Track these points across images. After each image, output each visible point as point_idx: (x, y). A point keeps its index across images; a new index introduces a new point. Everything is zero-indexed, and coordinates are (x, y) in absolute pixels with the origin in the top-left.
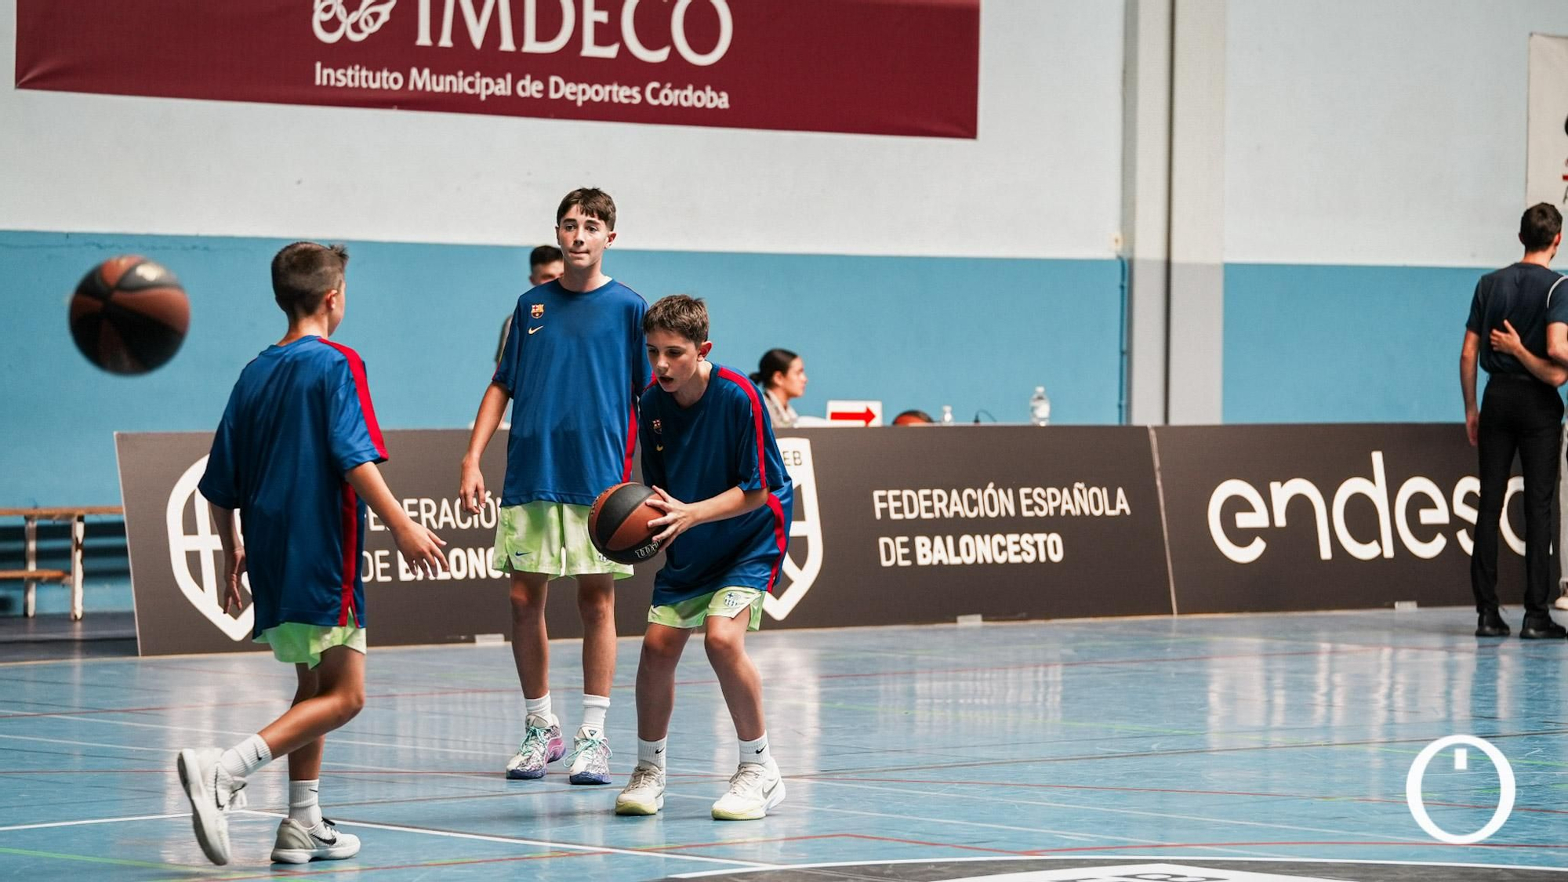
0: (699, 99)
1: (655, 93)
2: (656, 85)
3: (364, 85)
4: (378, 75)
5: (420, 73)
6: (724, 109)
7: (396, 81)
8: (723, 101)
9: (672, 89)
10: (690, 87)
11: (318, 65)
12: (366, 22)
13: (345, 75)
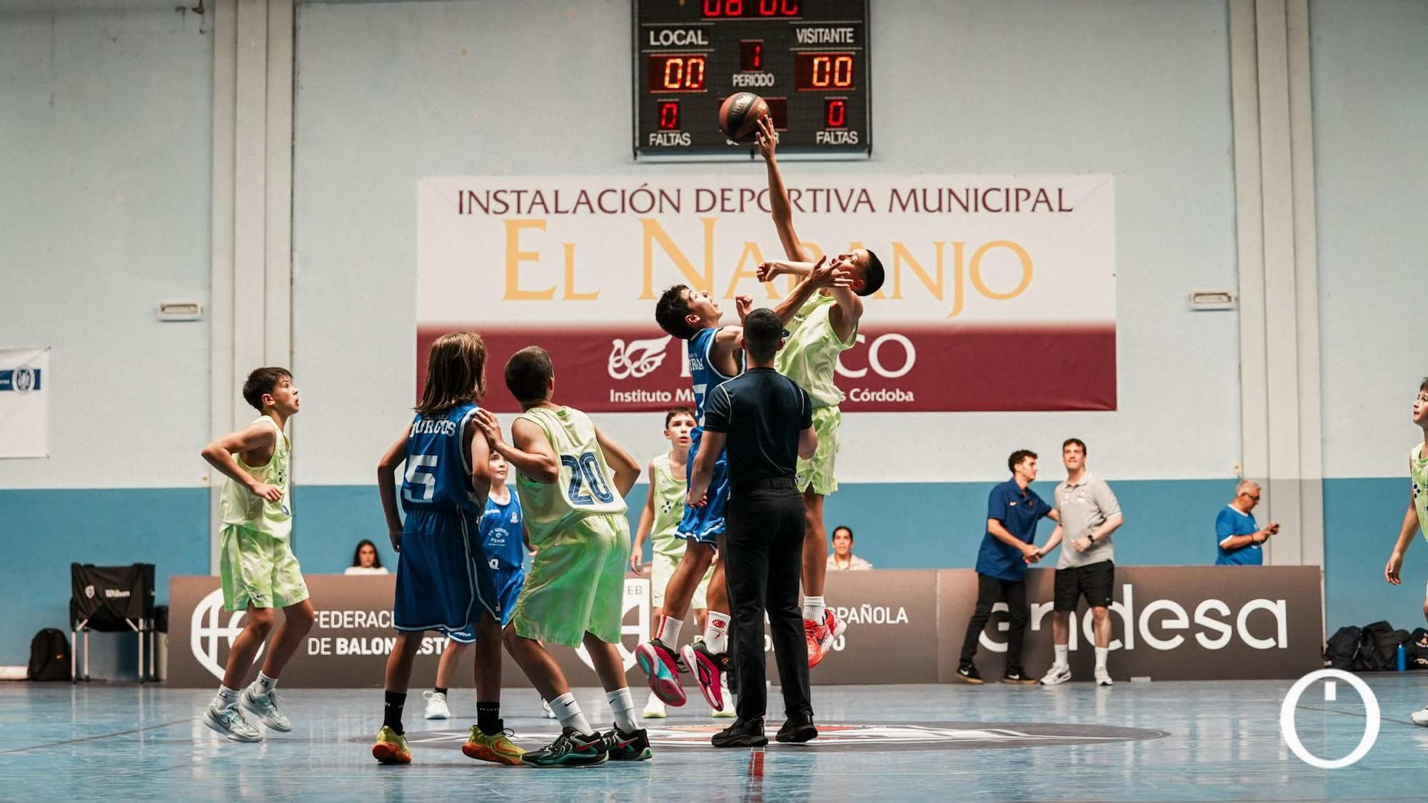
0: (891, 396)
1: (857, 395)
2: (858, 390)
3: (644, 400)
4: (654, 394)
5: (683, 392)
6: (911, 402)
7: (666, 397)
8: (910, 397)
9: (870, 392)
10: (884, 390)
11: (612, 391)
12: (645, 367)
13: (631, 396)
